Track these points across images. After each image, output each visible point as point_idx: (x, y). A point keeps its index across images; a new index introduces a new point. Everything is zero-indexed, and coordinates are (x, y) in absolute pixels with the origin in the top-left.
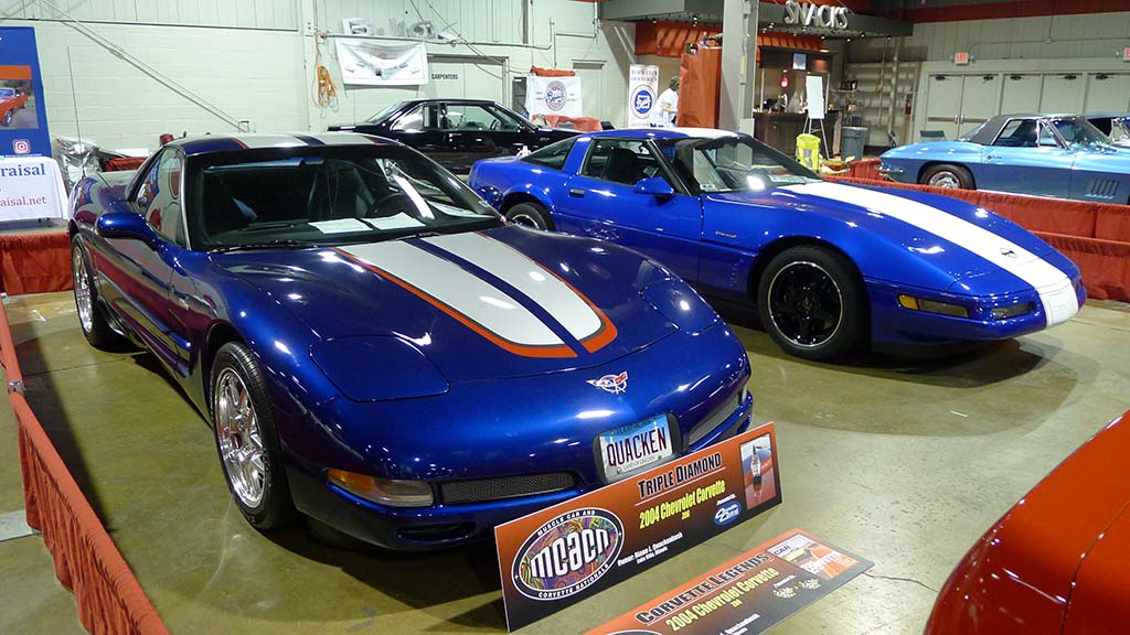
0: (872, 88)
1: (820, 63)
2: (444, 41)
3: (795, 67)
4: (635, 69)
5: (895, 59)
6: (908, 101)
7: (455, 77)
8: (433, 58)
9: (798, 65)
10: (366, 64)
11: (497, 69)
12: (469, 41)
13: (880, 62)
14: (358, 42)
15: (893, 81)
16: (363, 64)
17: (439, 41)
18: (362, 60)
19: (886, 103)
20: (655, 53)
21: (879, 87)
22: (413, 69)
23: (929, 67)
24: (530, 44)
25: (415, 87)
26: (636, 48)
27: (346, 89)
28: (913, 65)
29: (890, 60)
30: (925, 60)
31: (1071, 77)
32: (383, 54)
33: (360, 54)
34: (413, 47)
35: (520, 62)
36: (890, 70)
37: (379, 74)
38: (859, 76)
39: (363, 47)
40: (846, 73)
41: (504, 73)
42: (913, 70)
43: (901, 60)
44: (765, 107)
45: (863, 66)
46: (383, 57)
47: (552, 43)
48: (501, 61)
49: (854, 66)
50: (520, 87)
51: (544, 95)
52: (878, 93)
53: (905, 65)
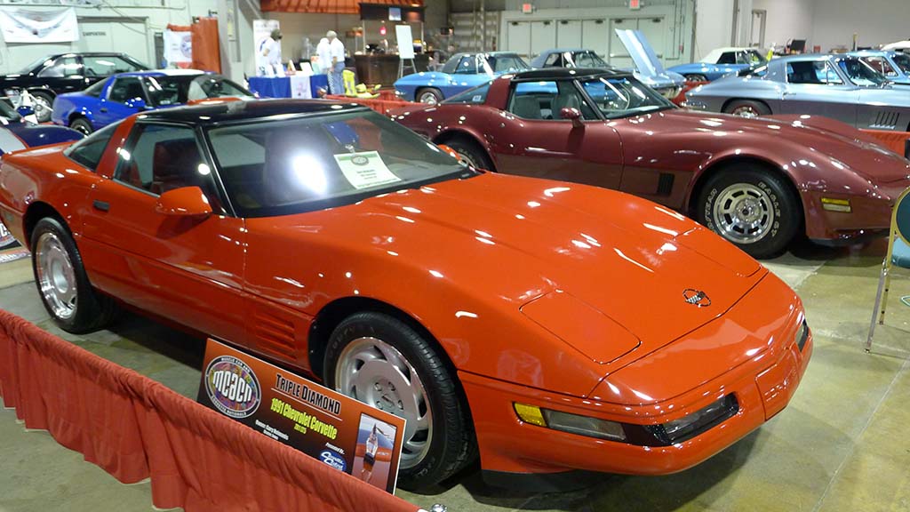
0: (468, 33)
1: (413, 15)
2: (91, 6)
3: (391, 18)
4: (258, 24)
5: (482, 9)
6: (494, 43)
7: (103, 34)
8: (82, 20)
9: (394, 16)
10: (24, 26)
11: (140, 27)
12: (112, 5)
13: (472, 12)
14: (15, 9)
15: (482, 27)
16: (22, 26)
17: (88, 6)
18: (21, 23)
19: (479, 44)
20: (274, 10)
21: (474, 31)
22: (65, 28)
23: (507, 16)
24: (167, 5)
25: (69, 43)
26: (261, 7)
27: (8, 46)
28: (496, 14)
29: (478, 10)
30: (504, 10)
31: (599, 22)
32: (38, 17)
33: (18, 18)
34: (64, 11)
35: (158, 20)
36: (478, 19)
37: (36, 33)
38: (459, 23)
39: (20, 12)
40: (449, 21)
41: (146, 29)
42: (495, 17)
43: (488, 9)
44: (369, 50)
45: (462, 15)
46: (39, 20)
47: (186, 5)
48: (142, 20)
49: (455, 15)
50: (159, 40)
51: (179, 46)
52: (473, 36)
53: (490, 14)
